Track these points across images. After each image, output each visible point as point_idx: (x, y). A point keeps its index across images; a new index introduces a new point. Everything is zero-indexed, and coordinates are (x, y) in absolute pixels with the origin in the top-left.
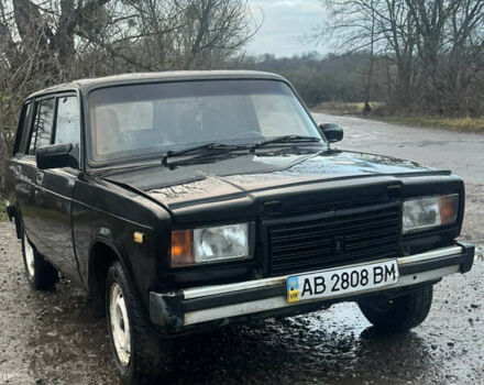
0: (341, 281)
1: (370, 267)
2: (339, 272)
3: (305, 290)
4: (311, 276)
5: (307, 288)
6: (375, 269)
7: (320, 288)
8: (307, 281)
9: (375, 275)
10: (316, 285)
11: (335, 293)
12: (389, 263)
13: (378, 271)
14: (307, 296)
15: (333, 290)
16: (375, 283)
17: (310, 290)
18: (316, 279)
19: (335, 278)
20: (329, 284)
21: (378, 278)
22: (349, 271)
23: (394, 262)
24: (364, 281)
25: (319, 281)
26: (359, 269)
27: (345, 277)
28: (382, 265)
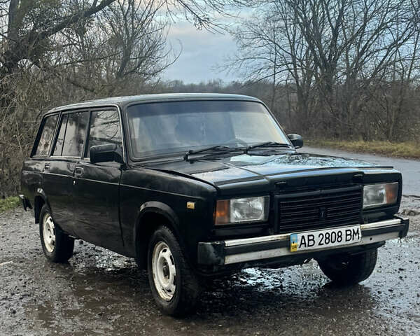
0: (324, 238)
1: (343, 230)
2: (324, 232)
3: (302, 244)
4: (306, 234)
5: (303, 242)
6: (346, 231)
7: (311, 243)
8: (303, 237)
9: (347, 235)
10: (309, 240)
11: (321, 247)
12: (355, 228)
13: (348, 233)
14: (303, 248)
15: (320, 244)
16: (346, 240)
17: (305, 243)
18: (309, 236)
19: (321, 236)
20: (317, 240)
21: (349, 237)
22: (330, 231)
23: (359, 227)
24: (339, 239)
25: (311, 238)
26: (336, 230)
27: (327, 235)
28: (351, 228)
